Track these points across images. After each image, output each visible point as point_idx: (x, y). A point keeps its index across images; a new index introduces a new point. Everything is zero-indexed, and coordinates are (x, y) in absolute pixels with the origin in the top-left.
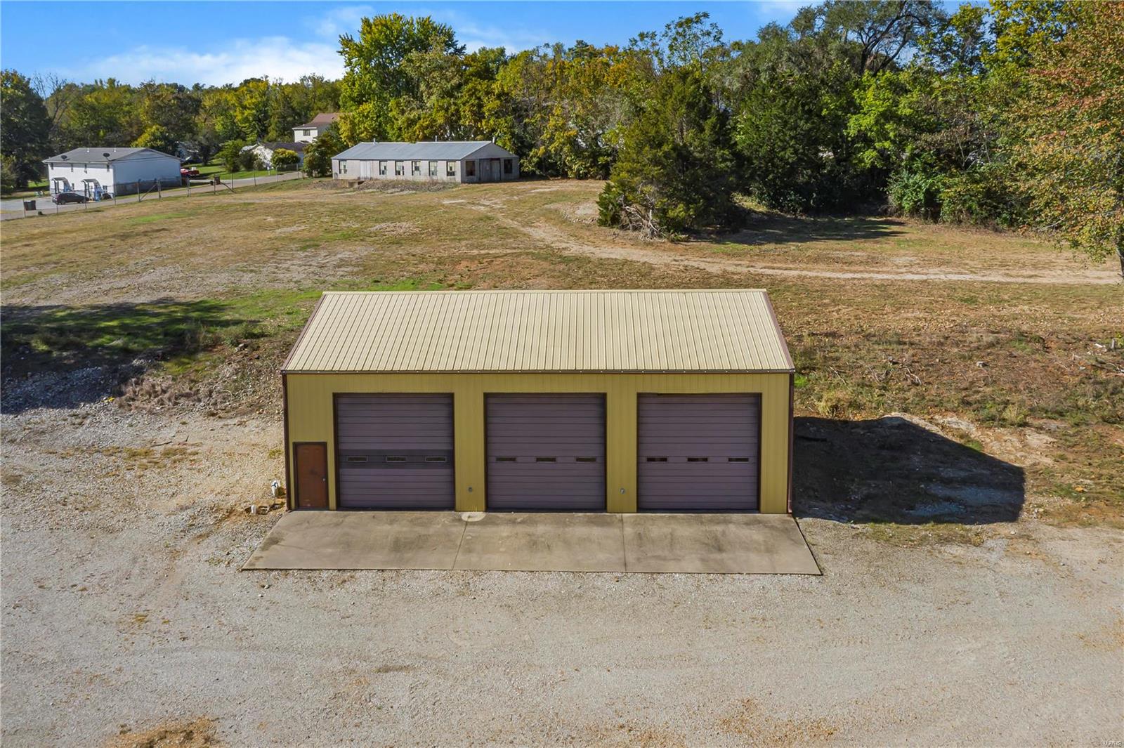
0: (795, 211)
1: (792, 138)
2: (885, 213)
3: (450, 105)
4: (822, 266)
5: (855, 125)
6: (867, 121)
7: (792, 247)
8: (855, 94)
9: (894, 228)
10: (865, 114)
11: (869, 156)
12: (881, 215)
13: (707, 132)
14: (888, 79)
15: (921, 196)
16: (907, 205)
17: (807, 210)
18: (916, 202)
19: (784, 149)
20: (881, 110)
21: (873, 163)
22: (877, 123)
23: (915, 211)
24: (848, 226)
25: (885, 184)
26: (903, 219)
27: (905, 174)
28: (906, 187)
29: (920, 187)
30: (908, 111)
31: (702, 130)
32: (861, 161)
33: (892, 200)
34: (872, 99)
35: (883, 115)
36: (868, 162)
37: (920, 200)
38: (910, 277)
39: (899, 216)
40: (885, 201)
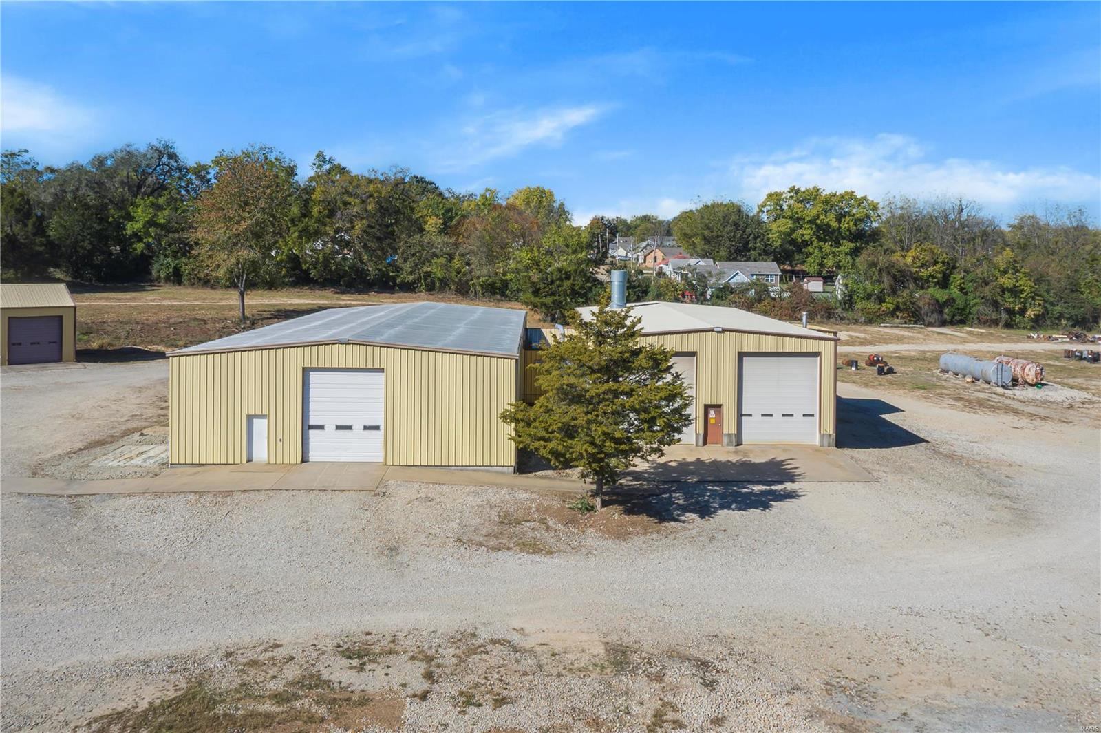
1: (88, 234)
2: (149, 280)
5: (130, 228)
6: (138, 226)
8: (130, 209)
9: (155, 288)
10: (137, 221)
11: (139, 247)
12: (148, 283)
13: (30, 227)
14: (150, 202)
15: (171, 270)
16: (163, 276)
17: (99, 279)
18: (168, 274)
20: (146, 219)
21: (142, 251)
22: (144, 226)
23: (167, 279)
24: (125, 287)
25: (151, 264)
26: (161, 284)
27: (162, 257)
28: (162, 265)
30: (162, 221)
31: (26, 225)
32: (136, 249)
33: (154, 273)
34: (141, 213)
37: (170, 273)
39: (159, 283)
40: (149, 274)
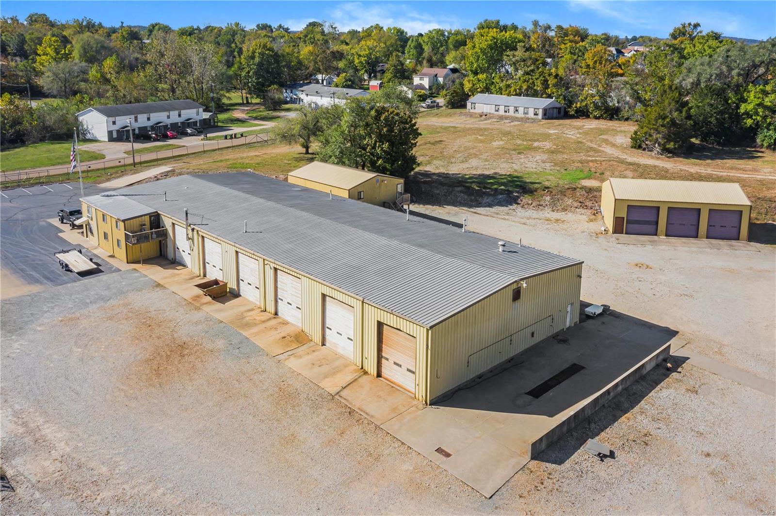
0: (713, 144)
1: (715, 113)
2: (755, 147)
3: (529, 79)
4: (734, 171)
5: (743, 108)
6: (750, 107)
7: (719, 162)
8: (745, 93)
9: (760, 154)
10: (749, 103)
11: (749, 122)
12: (753, 148)
14: (760, 89)
15: (772, 141)
16: (765, 144)
17: (719, 144)
18: (770, 143)
19: (711, 117)
20: (756, 102)
21: (751, 125)
22: (755, 108)
23: (769, 147)
24: (738, 152)
25: (756, 134)
26: (763, 150)
27: (765, 130)
28: (766, 136)
29: (772, 137)
30: (769, 104)
32: (746, 123)
33: (758, 141)
34: (753, 98)
35: (758, 105)
36: (748, 125)
38: (771, 177)
39: (761, 148)
40: (755, 141)
